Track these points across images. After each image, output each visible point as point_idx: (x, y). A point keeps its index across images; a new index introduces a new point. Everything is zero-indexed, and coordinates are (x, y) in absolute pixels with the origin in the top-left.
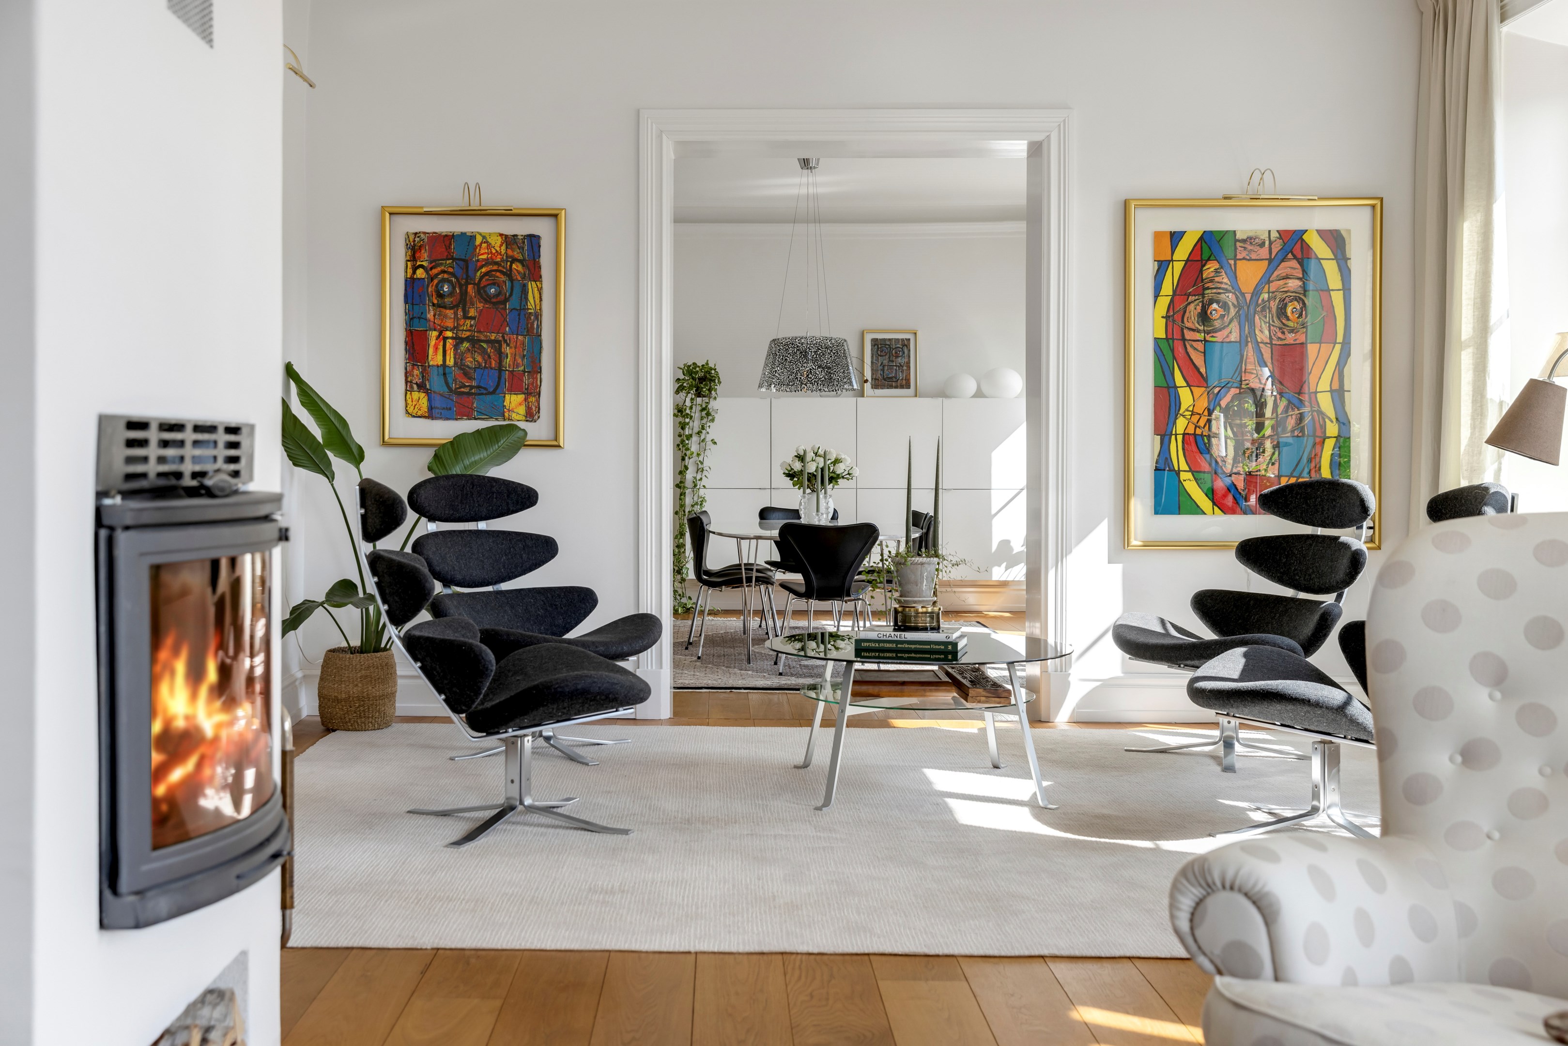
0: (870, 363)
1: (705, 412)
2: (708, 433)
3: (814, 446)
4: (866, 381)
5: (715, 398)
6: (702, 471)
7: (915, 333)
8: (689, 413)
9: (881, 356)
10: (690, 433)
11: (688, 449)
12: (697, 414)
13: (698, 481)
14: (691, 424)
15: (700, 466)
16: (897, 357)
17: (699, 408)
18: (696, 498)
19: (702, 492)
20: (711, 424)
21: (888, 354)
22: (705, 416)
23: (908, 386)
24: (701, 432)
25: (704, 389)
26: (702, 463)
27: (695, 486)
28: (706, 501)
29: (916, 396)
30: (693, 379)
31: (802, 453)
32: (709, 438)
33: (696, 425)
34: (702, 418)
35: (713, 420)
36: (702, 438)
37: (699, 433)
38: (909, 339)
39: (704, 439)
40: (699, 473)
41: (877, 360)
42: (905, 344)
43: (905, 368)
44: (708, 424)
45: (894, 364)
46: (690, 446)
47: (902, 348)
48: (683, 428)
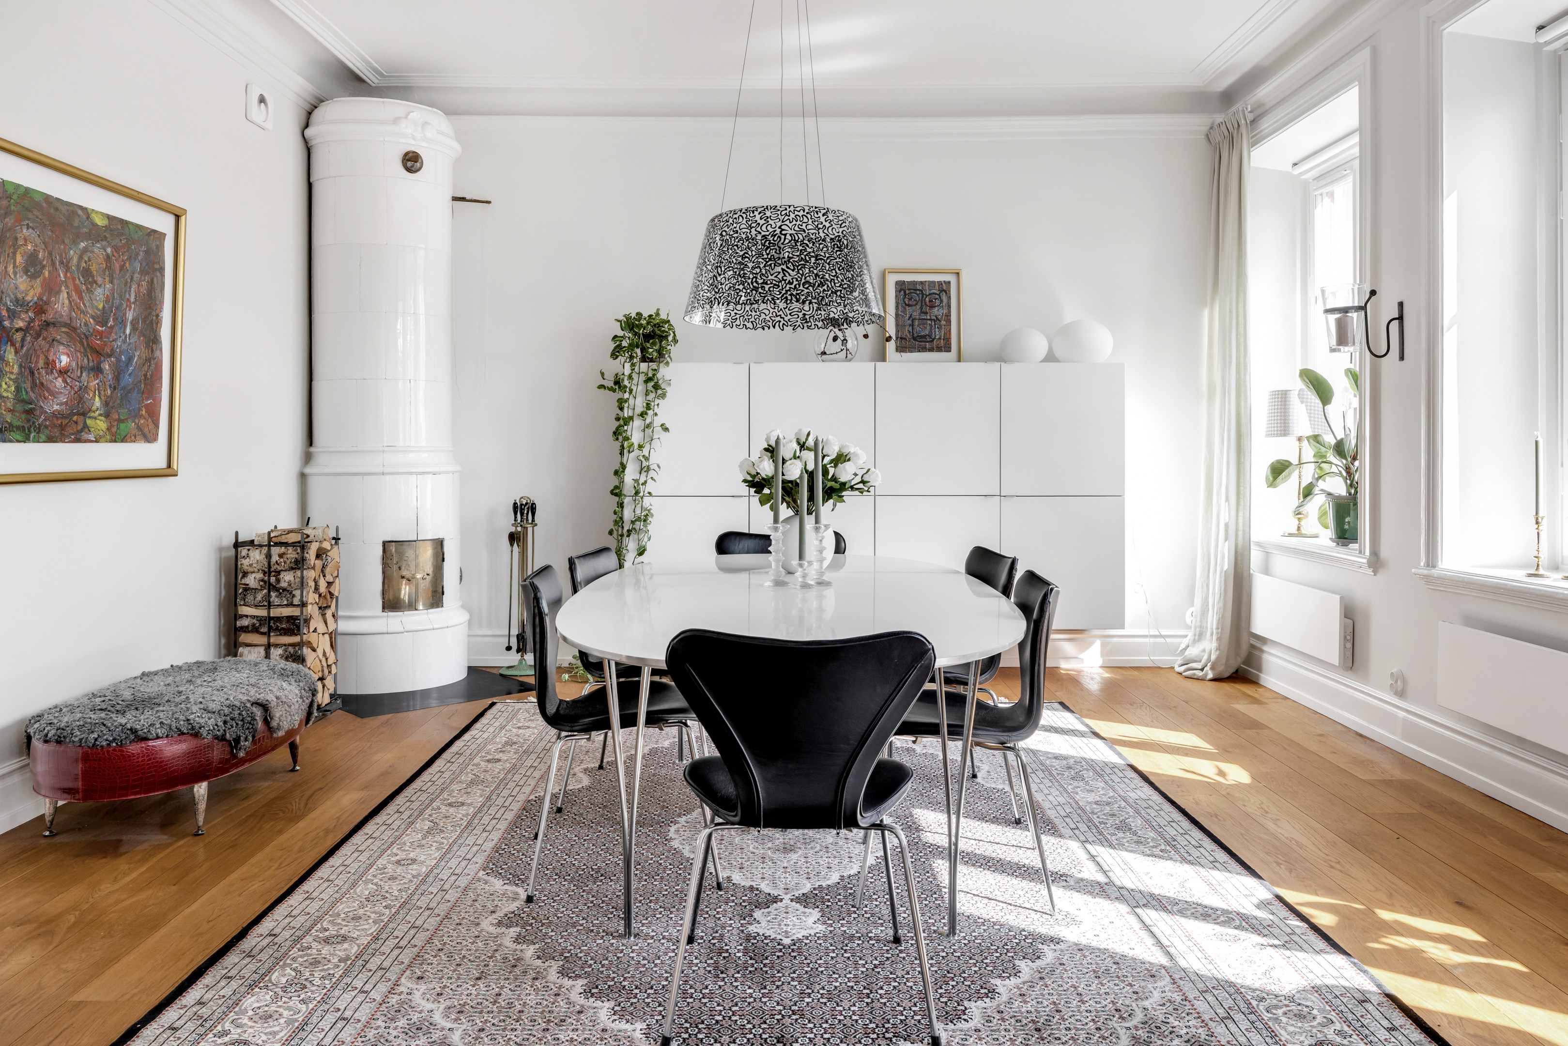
0: (893, 314)
1: (652, 383)
2: (656, 414)
3: (800, 430)
4: (889, 339)
5: (667, 364)
6: (648, 469)
7: (958, 274)
8: (629, 385)
9: (909, 305)
10: (630, 414)
11: (627, 439)
12: (640, 387)
13: (641, 486)
14: (631, 401)
15: (645, 464)
16: (932, 307)
17: (643, 378)
18: (638, 511)
19: (647, 501)
20: (660, 401)
21: (919, 304)
22: (652, 389)
23: (948, 349)
24: (646, 414)
25: (651, 350)
26: (647, 459)
27: (637, 493)
28: (652, 516)
29: (959, 360)
30: (636, 334)
31: (773, 444)
32: (658, 422)
33: (639, 403)
34: (647, 393)
35: (663, 396)
36: (648, 421)
37: (643, 415)
38: (949, 282)
39: (651, 423)
40: (644, 474)
41: (904, 311)
42: (944, 289)
43: (943, 323)
44: (657, 401)
45: (928, 317)
46: (629, 433)
47: (939, 295)
48: (621, 409)
